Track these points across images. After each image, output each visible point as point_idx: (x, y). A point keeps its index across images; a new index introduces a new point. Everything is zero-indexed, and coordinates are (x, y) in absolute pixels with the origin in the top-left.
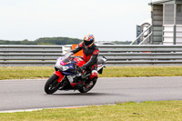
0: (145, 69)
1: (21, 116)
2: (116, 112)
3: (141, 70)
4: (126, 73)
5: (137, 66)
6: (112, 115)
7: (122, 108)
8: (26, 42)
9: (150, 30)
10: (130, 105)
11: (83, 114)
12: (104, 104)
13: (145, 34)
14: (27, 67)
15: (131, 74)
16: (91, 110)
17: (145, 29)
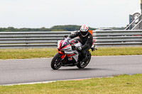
0: (136, 49)
1: (39, 87)
2: (113, 82)
3: (133, 49)
4: (121, 52)
5: (130, 46)
6: (110, 85)
7: (118, 79)
8: (43, 29)
9: (140, 18)
10: (125, 77)
11: (88, 85)
12: (104, 77)
13: (136, 21)
14: (44, 49)
15: (125, 53)
16: (94, 81)
17: (136, 17)
